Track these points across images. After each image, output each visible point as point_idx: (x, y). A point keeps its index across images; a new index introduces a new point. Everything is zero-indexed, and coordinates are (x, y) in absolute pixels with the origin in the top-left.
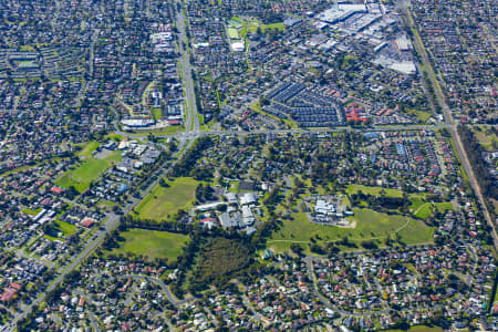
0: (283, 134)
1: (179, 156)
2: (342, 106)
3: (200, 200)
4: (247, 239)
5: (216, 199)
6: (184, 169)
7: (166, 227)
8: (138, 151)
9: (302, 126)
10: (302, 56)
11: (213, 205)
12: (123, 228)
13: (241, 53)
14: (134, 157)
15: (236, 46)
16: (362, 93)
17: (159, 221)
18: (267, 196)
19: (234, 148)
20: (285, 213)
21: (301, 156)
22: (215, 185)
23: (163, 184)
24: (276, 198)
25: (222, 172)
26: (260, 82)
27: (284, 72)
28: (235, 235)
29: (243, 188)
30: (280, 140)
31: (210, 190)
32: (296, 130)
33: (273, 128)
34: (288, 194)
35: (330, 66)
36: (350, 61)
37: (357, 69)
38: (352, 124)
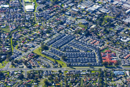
0: (56, 71)
2: (100, 51)
9: (69, 66)
10: (74, 15)
13: (31, 12)
15: (28, 8)
16: (115, 43)
19: (19, 81)
26: (43, 33)
27: (61, 27)
30: (53, 75)
32: (65, 69)
33: (49, 67)
35: (94, 23)
36: (108, 20)
37: (113, 26)
38: (106, 64)
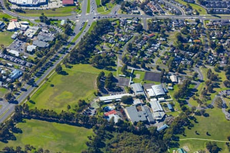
0: (191, 20)
1: (76, 40)
3: (102, 91)
4: (158, 135)
5: (120, 90)
6: (83, 55)
7: (67, 119)
8: (30, 33)
9: (212, 12)
11: (118, 96)
12: (18, 118)
14: (26, 40)
17: (59, 111)
18: (177, 90)
19: (136, 34)
20: (199, 108)
21: (213, 46)
22: (118, 74)
23: (60, 71)
24: (187, 92)
25: (125, 60)
28: (144, 130)
29: (150, 79)
30: (188, 27)
31: (113, 79)
32: (205, 17)
33: (179, 14)
34: (200, 87)
